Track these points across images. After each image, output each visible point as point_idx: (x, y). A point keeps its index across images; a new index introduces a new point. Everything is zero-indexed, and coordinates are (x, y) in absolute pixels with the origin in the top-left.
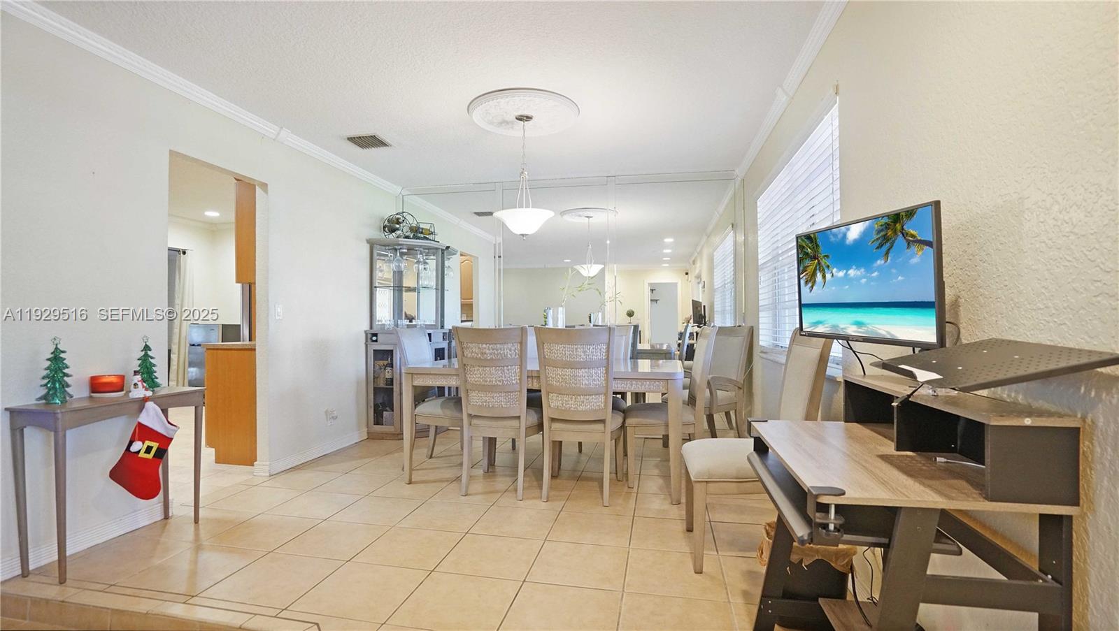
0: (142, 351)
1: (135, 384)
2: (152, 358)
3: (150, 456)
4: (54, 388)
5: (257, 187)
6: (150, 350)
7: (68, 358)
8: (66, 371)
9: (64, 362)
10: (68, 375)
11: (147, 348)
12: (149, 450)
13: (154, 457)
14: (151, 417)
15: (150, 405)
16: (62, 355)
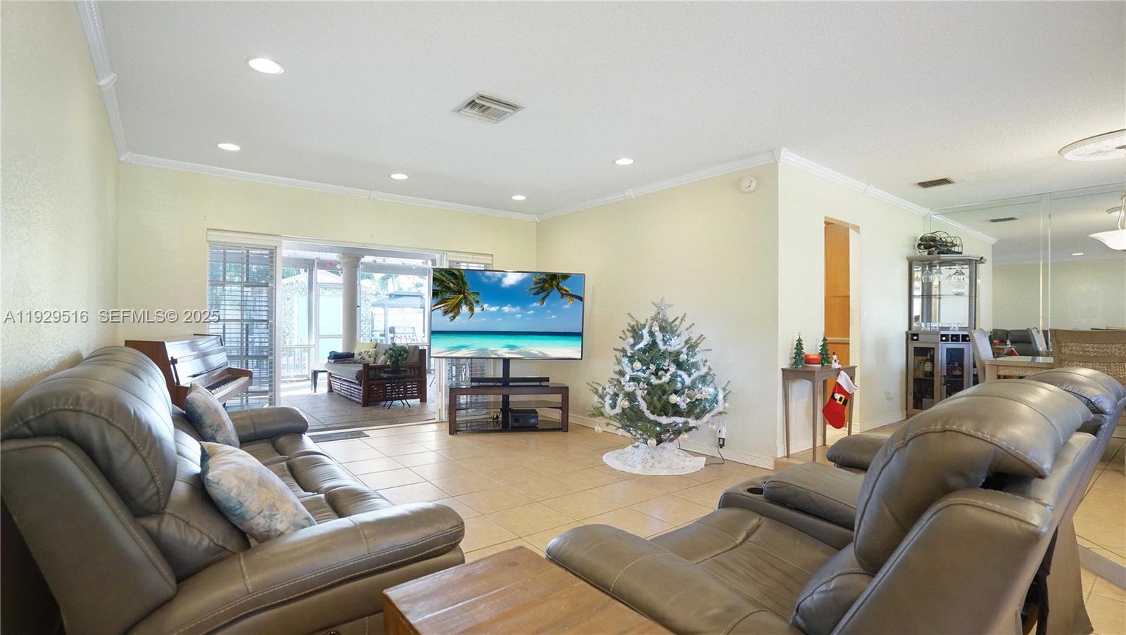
5: (850, 229)
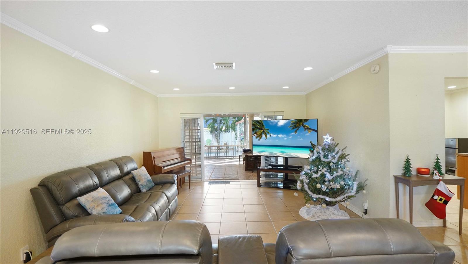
0: (436, 160)
1: (436, 174)
2: (440, 163)
3: (442, 202)
4: (407, 171)
6: (439, 160)
7: (411, 162)
8: (411, 166)
9: (410, 163)
10: (411, 168)
11: (438, 159)
12: (441, 200)
13: (443, 203)
14: (442, 187)
15: (441, 182)
16: (409, 160)
